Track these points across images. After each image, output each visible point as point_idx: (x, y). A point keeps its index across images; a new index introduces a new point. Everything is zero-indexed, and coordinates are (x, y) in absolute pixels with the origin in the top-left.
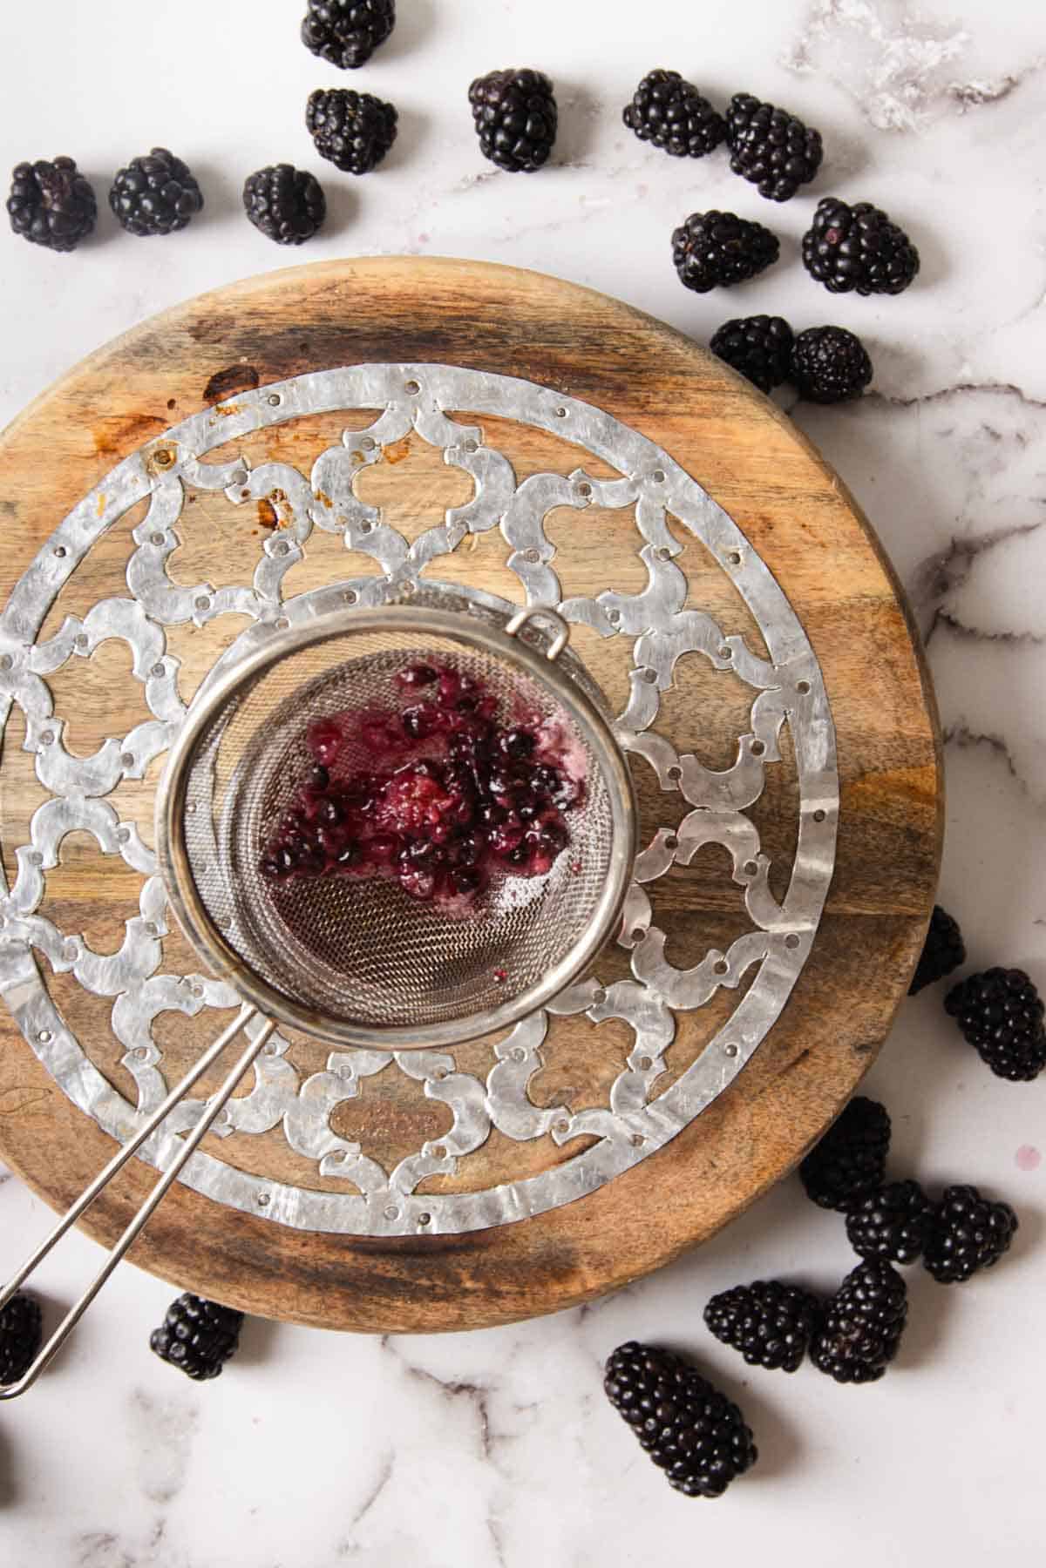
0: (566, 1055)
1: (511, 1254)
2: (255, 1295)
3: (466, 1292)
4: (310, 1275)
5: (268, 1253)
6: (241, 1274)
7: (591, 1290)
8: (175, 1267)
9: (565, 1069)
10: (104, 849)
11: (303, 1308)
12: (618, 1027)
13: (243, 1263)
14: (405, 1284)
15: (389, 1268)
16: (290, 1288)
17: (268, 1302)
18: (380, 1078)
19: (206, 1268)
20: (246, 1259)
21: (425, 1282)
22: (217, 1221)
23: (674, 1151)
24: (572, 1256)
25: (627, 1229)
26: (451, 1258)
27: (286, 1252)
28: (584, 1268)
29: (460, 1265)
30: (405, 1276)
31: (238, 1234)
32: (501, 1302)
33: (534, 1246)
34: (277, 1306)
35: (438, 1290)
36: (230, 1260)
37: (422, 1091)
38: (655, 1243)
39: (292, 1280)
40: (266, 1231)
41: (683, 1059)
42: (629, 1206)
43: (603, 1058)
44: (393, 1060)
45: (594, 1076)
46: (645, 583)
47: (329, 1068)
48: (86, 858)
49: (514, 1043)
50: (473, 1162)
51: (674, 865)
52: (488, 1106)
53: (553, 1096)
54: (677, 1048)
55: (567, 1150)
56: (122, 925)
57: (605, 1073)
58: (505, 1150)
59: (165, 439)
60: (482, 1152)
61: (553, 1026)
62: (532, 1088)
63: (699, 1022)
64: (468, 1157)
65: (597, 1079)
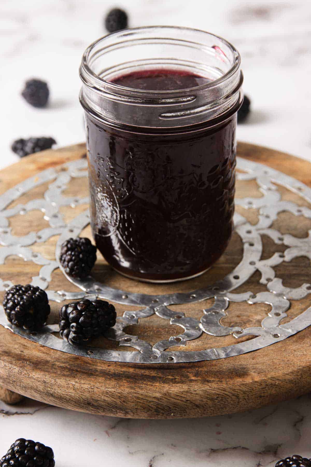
0: (238, 313)
1: (215, 369)
2: (82, 382)
3: (191, 381)
4: (111, 375)
5: (91, 368)
6: (76, 375)
7: (256, 382)
8: (42, 373)
9: (238, 316)
10: (26, 260)
11: (107, 386)
12: (262, 304)
13: (77, 371)
14: (160, 378)
15: (153, 373)
16: (101, 379)
17: (89, 384)
18: (149, 318)
19: (59, 373)
20: (79, 370)
21: (170, 377)
22: (64, 359)
23: (294, 339)
24: (245, 370)
25: (272, 362)
26: (184, 370)
27: (99, 368)
28: (252, 373)
29: (188, 372)
30: (160, 375)
31: (76, 362)
32: (210, 384)
33: (226, 366)
34: (94, 386)
35: (177, 380)
36: (70, 370)
37: (169, 322)
38: (288, 366)
39: (102, 376)
40: (91, 362)
41: (295, 313)
42: (273, 355)
43: (256, 314)
44: (155, 313)
45: (252, 318)
46: (263, 196)
47: (124, 316)
48: (16, 262)
49: (212, 309)
50: (194, 342)
51: (284, 261)
52: (201, 326)
53: (232, 324)
54: (292, 310)
55: (241, 339)
56: (31, 278)
57: (258, 317)
58: (210, 339)
59: (65, 166)
60: (198, 339)
61: (230, 305)
62: (222, 321)
63: (302, 303)
64: (192, 341)
65: (254, 319)
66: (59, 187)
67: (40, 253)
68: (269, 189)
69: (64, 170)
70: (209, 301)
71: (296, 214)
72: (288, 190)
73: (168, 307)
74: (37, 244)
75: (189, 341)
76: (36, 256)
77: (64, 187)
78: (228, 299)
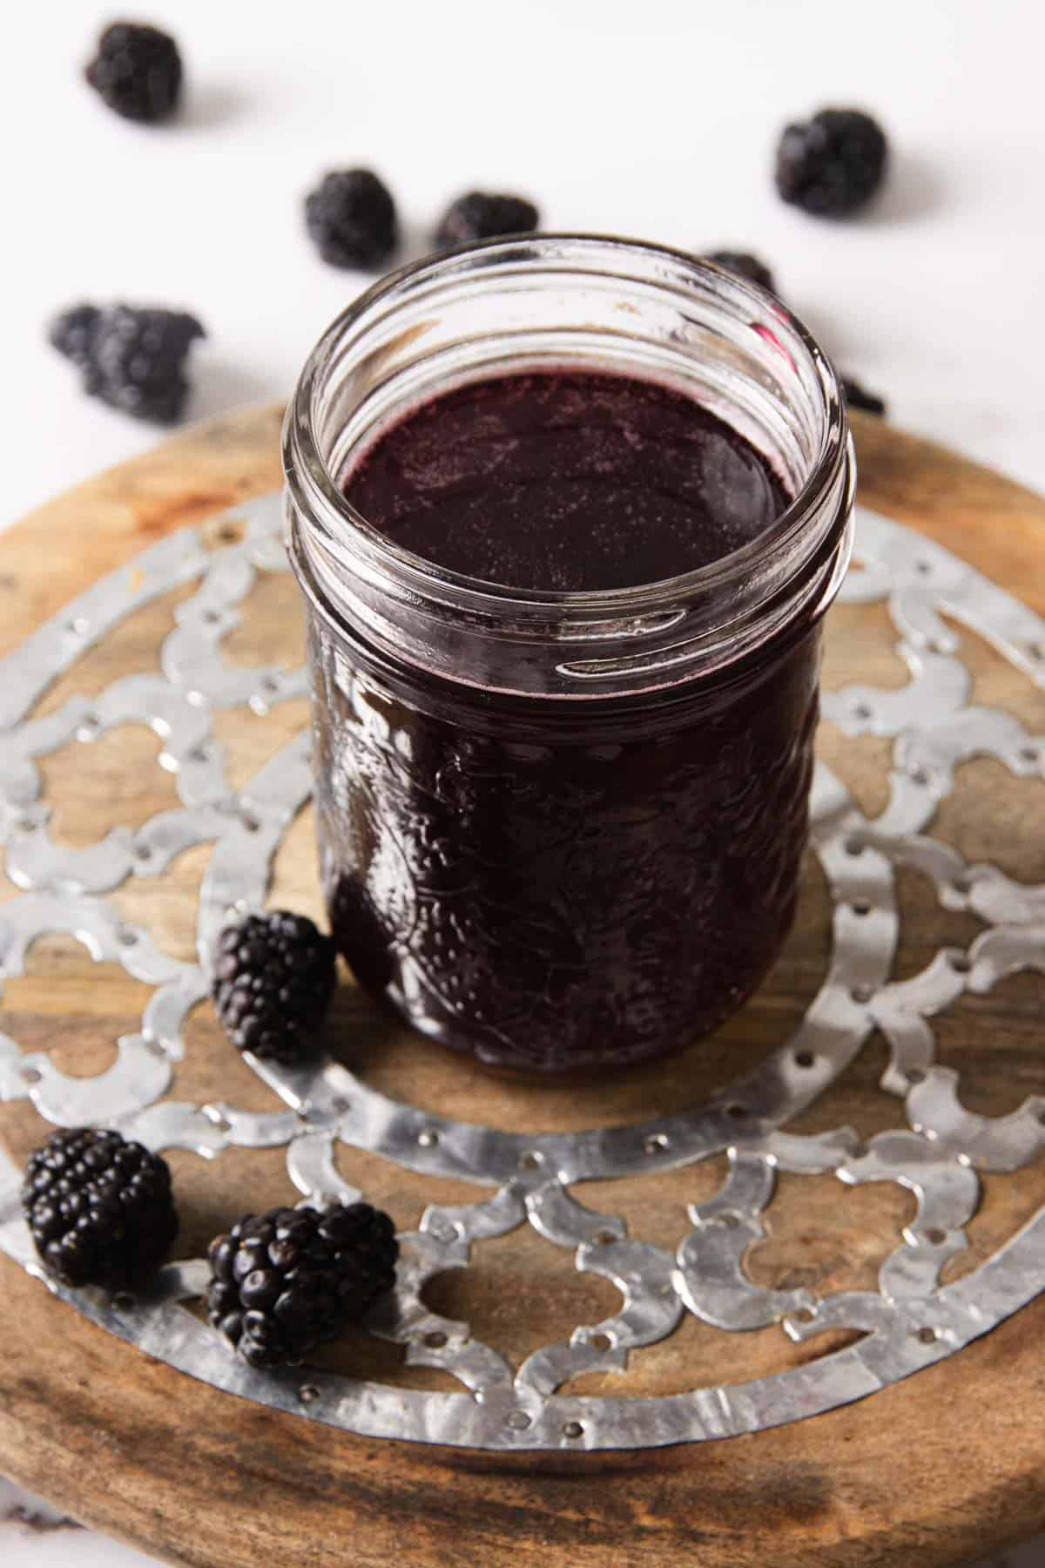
0: (803, 1224)
1: (720, 1480)
2: (283, 1526)
3: (640, 1532)
4: (378, 1498)
5: (310, 1466)
6: (263, 1493)
7: (855, 1541)
8: (151, 1482)
9: (805, 1241)
10: (97, 954)
11: (364, 1546)
12: (888, 1189)
13: (265, 1478)
14: (539, 1516)
15: (514, 1495)
16: (344, 1517)
17: (305, 1536)
18: (505, 1241)
19: (205, 1483)
20: (271, 1472)
21: (571, 1515)
22: (225, 1420)
23: (988, 1350)
24: (821, 1489)
25: (911, 1454)
26: (617, 1483)
27: (339, 1466)
28: (843, 1505)
29: (630, 1493)
30: (539, 1504)
31: (262, 1439)
32: (701, 1549)
33: (754, 1470)
34: (320, 1544)
35: (594, 1528)
36: (245, 1473)
37: (573, 1261)
38: (962, 1476)
39: (348, 1505)
40: (310, 1437)
41: (996, 1232)
42: (916, 1424)
43: (867, 1229)
44: (526, 1220)
45: (851, 1251)
46: (908, 678)
47: (423, 1227)
48: (65, 965)
49: (720, 1205)
50: (654, 1355)
51: (966, 992)
52: (679, 1282)
53: (785, 1274)
54: (984, 1219)
55: (810, 1347)
56: (114, 1043)
57: (870, 1247)
58: (707, 1343)
59: (231, 515)
60: (667, 1343)
61: (783, 1186)
62: (751, 1262)
63: (1018, 1187)
64: (647, 1350)
65: (857, 1256)
66: (212, 618)
67: (146, 928)
68: (933, 649)
69: (229, 536)
70: (708, 1167)
71: (1019, 766)
72: (996, 656)
73: (573, 1192)
74: (134, 883)
75: (637, 1352)
76: (129, 940)
77: (230, 619)
78: (771, 1160)
